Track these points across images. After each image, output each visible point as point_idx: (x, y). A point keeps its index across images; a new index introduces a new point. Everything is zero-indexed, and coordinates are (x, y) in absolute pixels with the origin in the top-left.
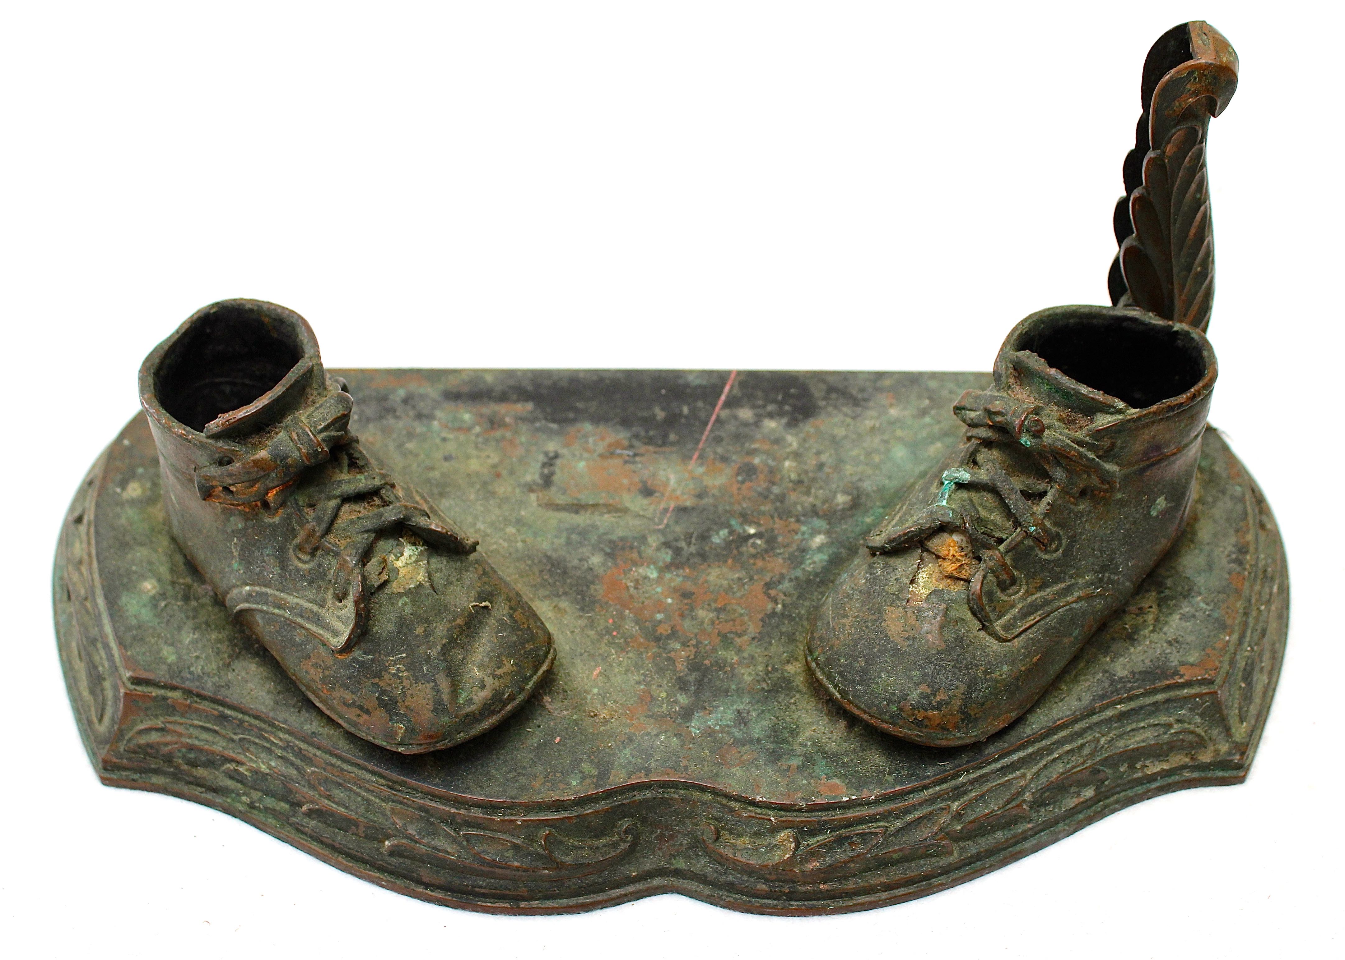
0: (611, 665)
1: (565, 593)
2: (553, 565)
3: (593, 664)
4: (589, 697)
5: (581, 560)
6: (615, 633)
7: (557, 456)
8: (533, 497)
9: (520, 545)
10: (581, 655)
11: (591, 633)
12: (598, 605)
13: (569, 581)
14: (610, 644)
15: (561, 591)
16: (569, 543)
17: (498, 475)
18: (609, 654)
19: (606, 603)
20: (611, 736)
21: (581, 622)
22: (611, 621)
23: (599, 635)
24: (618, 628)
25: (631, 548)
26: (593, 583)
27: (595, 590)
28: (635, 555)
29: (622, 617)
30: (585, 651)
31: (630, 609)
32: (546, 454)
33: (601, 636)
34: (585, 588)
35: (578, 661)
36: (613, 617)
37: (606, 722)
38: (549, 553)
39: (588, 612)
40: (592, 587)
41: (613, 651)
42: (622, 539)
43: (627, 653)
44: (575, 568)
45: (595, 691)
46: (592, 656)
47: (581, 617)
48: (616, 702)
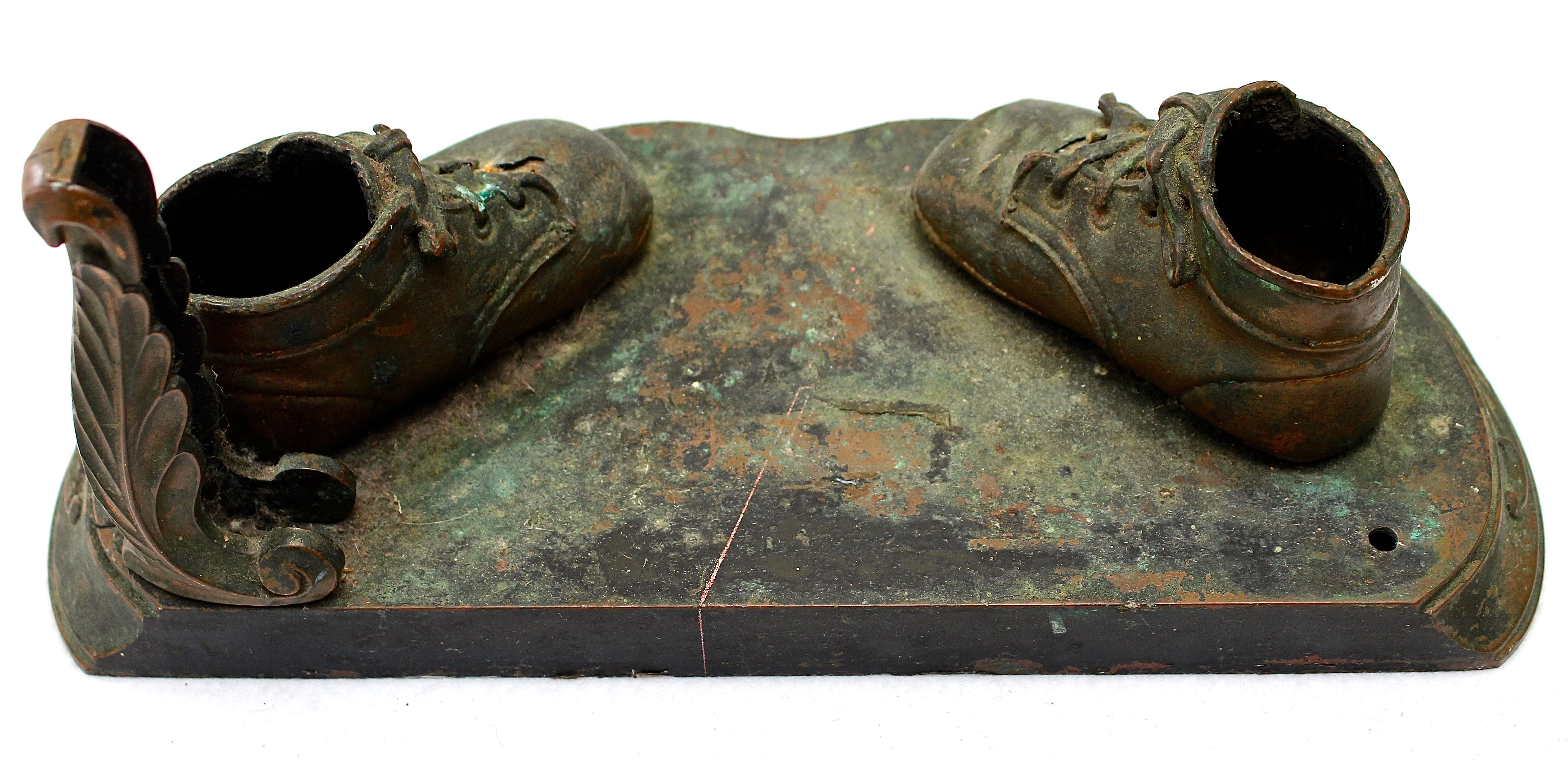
0: (856, 237)
1: (909, 310)
2: (925, 341)
3: (875, 239)
4: (877, 207)
5: (894, 348)
6: (853, 269)
7: (930, 476)
8: (955, 422)
9: (965, 364)
10: (888, 248)
11: (877, 269)
12: (872, 299)
13: (906, 324)
14: (856, 259)
15: (914, 313)
16: (909, 367)
17: (1000, 448)
18: (858, 248)
19: (863, 301)
20: (855, 172)
21: (888, 280)
22: (857, 282)
23: (869, 268)
24: (849, 275)
25: (836, 363)
26: (878, 322)
27: (876, 314)
28: (832, 354)
29: (845, 287)
30: (883, 251)
31: (837, 295)
32: (944, 479)
33: (867, 267)
34: (888, 316)
35: (891, 241)
36: (855, 286)
37: (859, 184)
38: (930, 355)
39: (883, 291)
40: (879, 318)
41: (854, 251)
42: (847, 373)
43: (838, 251)
44: (900, 339)
45: (871, 213)
46: (876, 246)
47: (890, 285)
48: (850, 203)
